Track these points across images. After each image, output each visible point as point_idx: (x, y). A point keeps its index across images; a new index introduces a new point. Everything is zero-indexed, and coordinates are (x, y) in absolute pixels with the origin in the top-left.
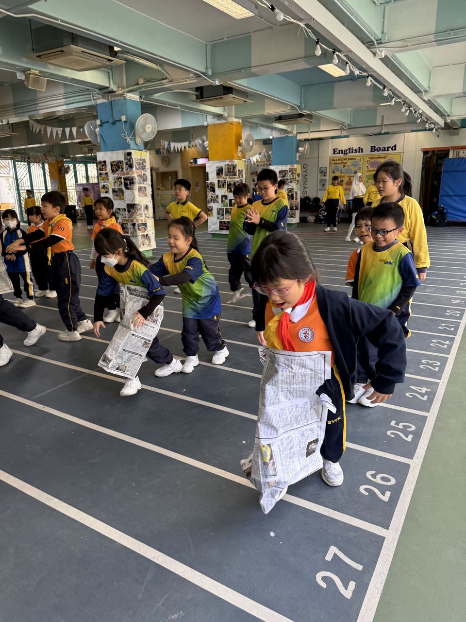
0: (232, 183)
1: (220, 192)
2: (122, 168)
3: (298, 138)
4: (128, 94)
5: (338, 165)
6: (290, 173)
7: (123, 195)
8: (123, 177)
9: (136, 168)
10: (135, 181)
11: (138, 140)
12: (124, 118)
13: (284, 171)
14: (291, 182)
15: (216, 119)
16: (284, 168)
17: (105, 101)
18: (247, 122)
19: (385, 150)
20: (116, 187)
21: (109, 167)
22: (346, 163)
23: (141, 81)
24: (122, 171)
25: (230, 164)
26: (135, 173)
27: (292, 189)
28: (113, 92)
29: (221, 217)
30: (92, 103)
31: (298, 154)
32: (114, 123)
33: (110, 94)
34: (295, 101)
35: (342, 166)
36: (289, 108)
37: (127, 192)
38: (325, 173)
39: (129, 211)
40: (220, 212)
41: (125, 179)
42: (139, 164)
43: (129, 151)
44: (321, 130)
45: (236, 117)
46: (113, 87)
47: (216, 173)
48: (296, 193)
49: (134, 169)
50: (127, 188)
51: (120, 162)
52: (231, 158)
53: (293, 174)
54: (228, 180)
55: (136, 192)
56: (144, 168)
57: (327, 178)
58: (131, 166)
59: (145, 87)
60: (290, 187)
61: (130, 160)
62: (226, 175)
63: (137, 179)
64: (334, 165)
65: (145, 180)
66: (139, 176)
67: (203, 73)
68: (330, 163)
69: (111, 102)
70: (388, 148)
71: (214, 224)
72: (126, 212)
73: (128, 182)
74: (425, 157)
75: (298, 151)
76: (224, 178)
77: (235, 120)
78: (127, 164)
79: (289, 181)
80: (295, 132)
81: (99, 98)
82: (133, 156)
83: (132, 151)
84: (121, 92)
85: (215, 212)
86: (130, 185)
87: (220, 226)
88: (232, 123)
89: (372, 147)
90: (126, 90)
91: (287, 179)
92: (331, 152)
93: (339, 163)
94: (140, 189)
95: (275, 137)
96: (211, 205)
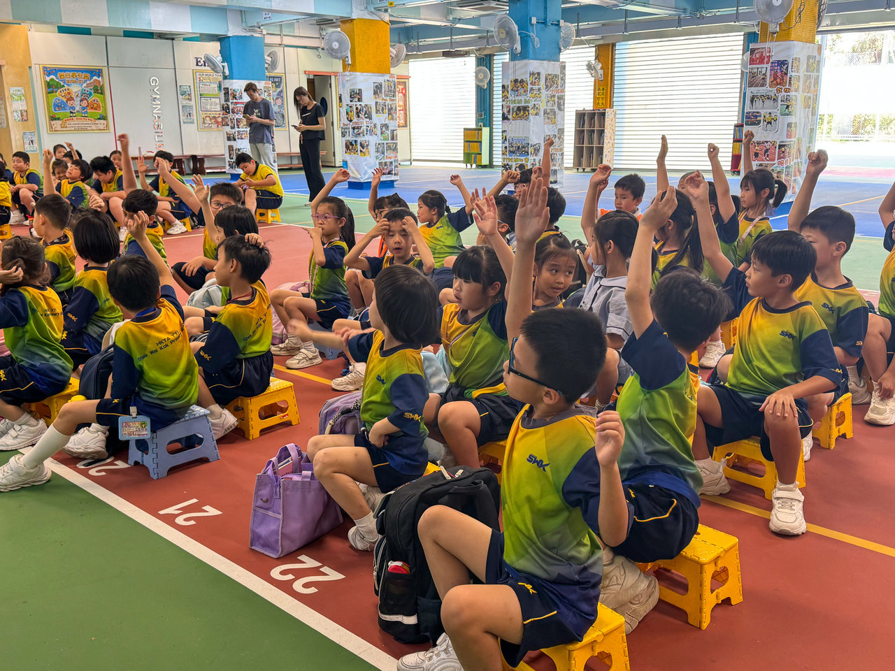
1: (378, 119)
7: (555, 118)
8: (556, 95)
20: (549, 108)
21: (543, 81)
29: (381, 156)
37: (559, 115)
40: (379, 149)
47: (372, 92)
50: (559, 109)
51: (556, 76)
57: (193, 103)
76: (383, 99)
92: (192, 62)
96: (367, 138)
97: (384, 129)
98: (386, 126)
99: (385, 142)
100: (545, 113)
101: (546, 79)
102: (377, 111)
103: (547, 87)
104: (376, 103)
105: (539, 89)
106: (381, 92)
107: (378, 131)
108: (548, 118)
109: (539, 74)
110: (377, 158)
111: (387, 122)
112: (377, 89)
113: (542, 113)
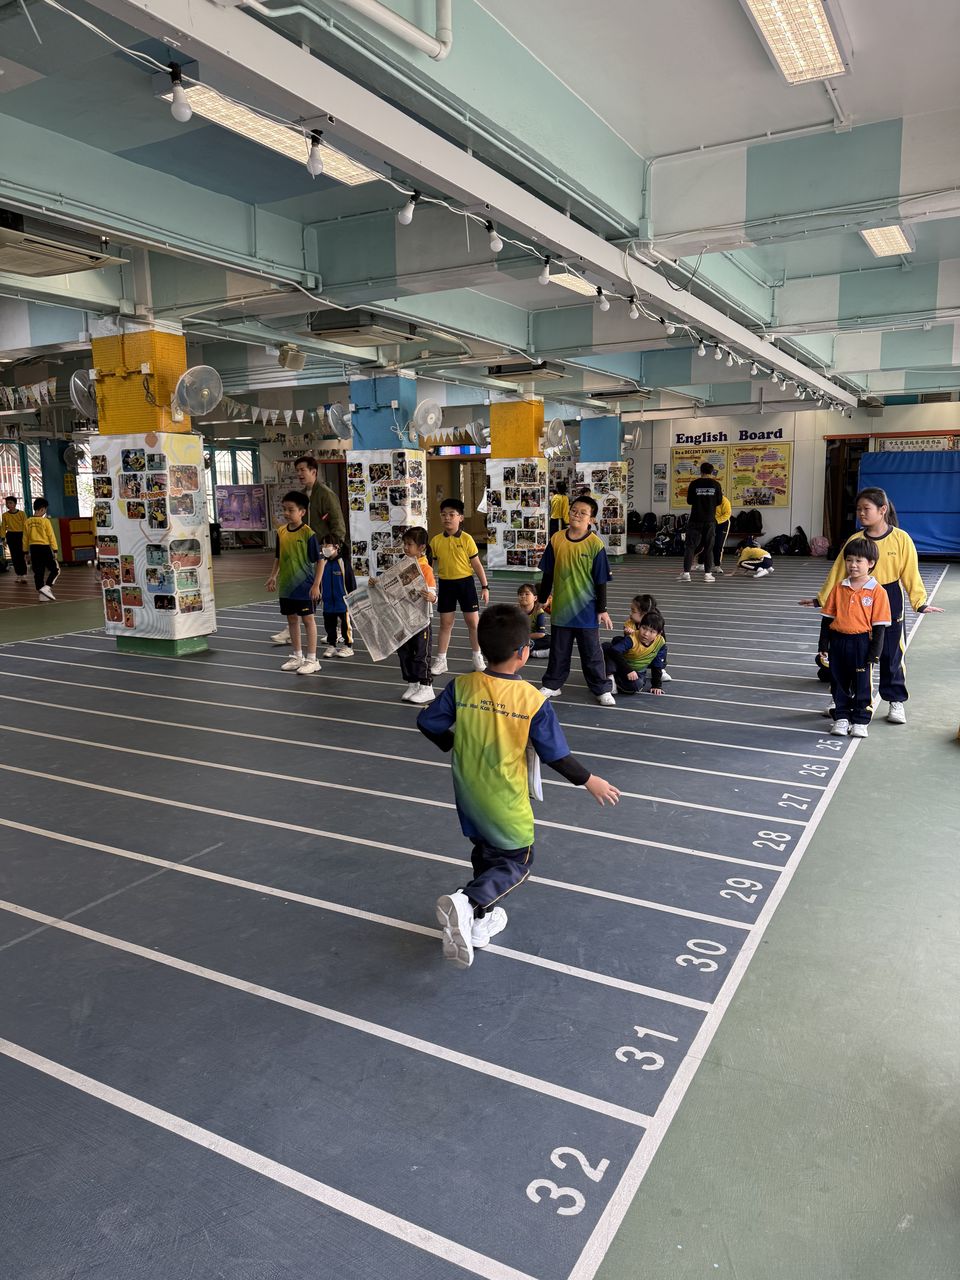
0: (530, 493)
1: (508, 506)
2: (388, 474)
3: (623, 420)
4: (403, 370)
5: (686, 461)
6: (611, 475)
7: (388, 513)
8: (388, 488)
9: (410, 475)
10: (407, 493)
11: (413, 435)
12: (395, 404)
13: (601, 471)
14: (612, 489)
15: (503, 396)
16: (601, 466)
17: (364, 378)
18: (552, 399)
19: (763, 438)
20: (377, 502)
21: (366, 473)
22: (699, 458)
23: (425, 354)
24: (389, 478)
25: (527, 463)
26: (408, 483)
27: (615, 500)
28: (381, 367)
29: (510, 545)
30: (344, 379)
31: (623, 446)
32: (378, 410)
33: (373, 370)
34: (632, 374)
35: (692, 462)
36: (622, 383)
37: (393, 510)
38: (664, 473)
39: (395, 537)
40: (508, 536)
41: (392, 490)
42: (413, 469)
43: (400, 451)
44: (661, 408)
45: (536, 394)
46: (382, 361)
47: (503, 478)
48: (621, 507)
49: (407, 476)
50: (395, 504)
51: (386, 466)
52: (529, 456)
53: (615, 476)
54: (523, 487)
55: (408, 509)
56: (419, 474)
57: (667, 481)
58: (403, 472)
59: (430, 363)
60: (611, 497)
61: (401, 464)
62: (519, 481)
63: (410, 491)
64: (680, 461)
65: (420, 492)
66: (413, 485)
67: (522, 350)
68: (672, 457)
69: (375, 379)
70: (768, 433)
71: (497, 556)
72: (391, 538)
73: (397, 495)
74: (830, 448)
75: (622, 440)
76: (516, 484)
77: (534, 398)
78: (396, 469)
79: (609, 487)
80: (618, 411)
81: (354, 374)
82: (407, 458)
83: (405, 451)
84: (393, 367)
85: (500, 536)
86: (400, 498)
87: (508, 558)
88: (530, 403)
89: (741, 432)
90: (402, 365)
91: (607, 485)
92: (672, 439)
93: (687, 458)
94: (414, 505)
95: (584, 417)
96: (494, 525)
97: (515, 516)
98: (519, 513)
99: (516, 530)
100: (372, 507)
101: (371, 470)
102: (508, 498)
103: (373, 479)
104: (507, 489)
105: (362, 482)
106: (513, 477)
107: (508, 518)
108: (378, 514)
109: (360, 465)
110: (505, 546)
111: (520, 508)
112: (509, 475)
113: (367, 507)
